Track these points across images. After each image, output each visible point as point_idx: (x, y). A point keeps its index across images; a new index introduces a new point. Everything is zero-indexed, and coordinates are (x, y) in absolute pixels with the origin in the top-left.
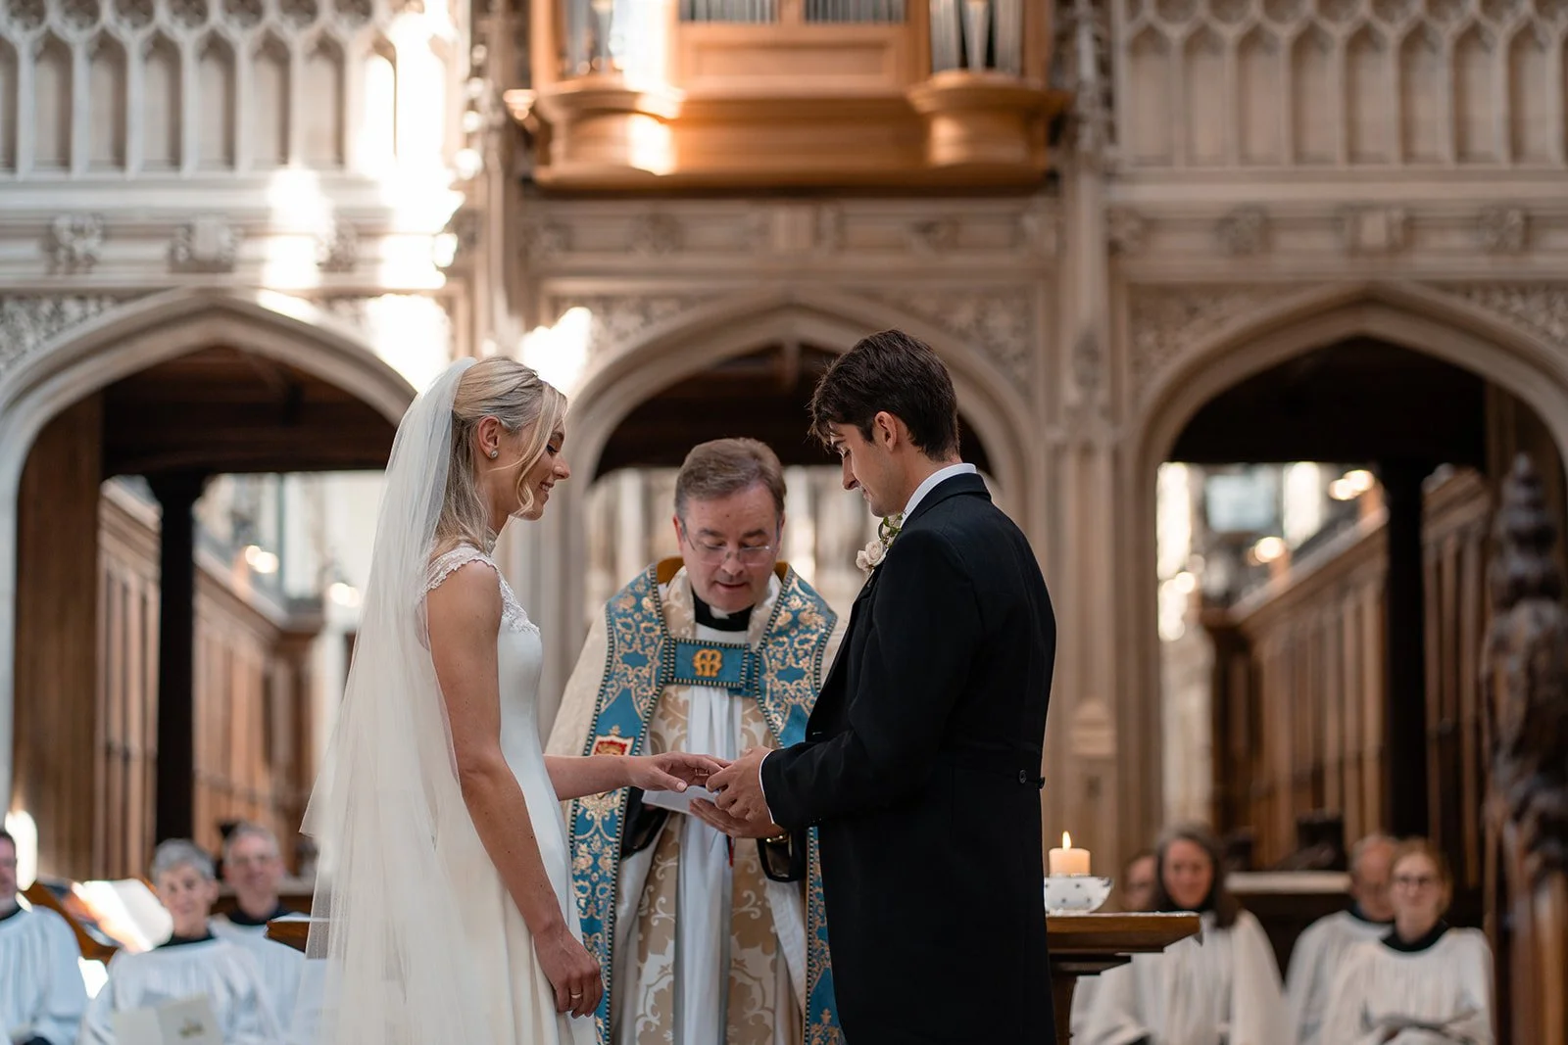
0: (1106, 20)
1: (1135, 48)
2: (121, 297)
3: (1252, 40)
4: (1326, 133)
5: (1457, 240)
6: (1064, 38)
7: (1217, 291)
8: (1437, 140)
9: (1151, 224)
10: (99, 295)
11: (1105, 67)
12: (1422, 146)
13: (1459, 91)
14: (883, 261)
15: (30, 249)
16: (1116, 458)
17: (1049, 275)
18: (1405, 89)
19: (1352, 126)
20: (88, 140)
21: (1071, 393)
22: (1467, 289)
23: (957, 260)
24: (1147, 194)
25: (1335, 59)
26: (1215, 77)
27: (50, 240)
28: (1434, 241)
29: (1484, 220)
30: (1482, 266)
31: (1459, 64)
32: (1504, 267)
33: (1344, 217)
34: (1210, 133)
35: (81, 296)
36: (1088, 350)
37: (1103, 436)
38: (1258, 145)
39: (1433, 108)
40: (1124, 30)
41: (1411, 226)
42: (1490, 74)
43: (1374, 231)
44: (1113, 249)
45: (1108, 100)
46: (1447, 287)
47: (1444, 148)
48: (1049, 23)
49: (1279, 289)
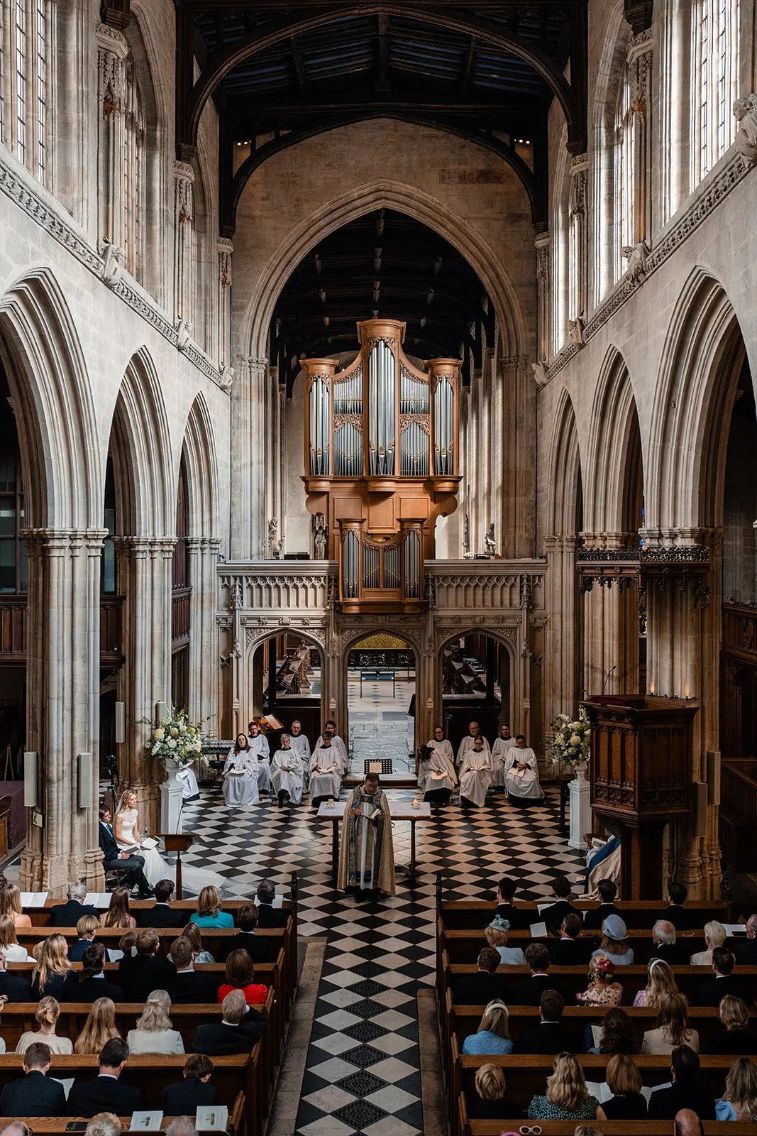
0: (434, 583)
1: (438, 587)
2: (271, 628)
3: (458, 586)
4: (470, 602)
5: (491, 621)
6: (427, 587)
7: (453, 628)
8: (488, 603)
9: (441, 618)
10: (267, 628)
11: (434, 592)
12: (486, 604)
13: (492, 594)
14: (397, 624)
15: (256, 621)
16: (435, 658)
17: (424, 627)
18: (483, 594)
19: (474, 600)
20: (265, 602)
21: (427, 648)
22: (493, 628)
23: (409, 624)
24: (440, 613)
25: (472, 589)
26: (452, 592)
27: (259, 620)
28: (488, 621)
29: (497, 618)
30: (496, 625)
31: (492, 590)
32: (499, 625)
33: (473, 617)
34: (452, 601)
35: (264, 628)
36: (430, 641)
37: (432, 655)
38: (459, 604)
39: (488, 597)
40: (437, 585)
41: (484, 619)
42: (498, 592)
43: (478, 620)
44: (434, 622)
45: (434, 597)
46: (490, 628)
47: (490, 605)
48: (424, 583)
49: (462, 628)
